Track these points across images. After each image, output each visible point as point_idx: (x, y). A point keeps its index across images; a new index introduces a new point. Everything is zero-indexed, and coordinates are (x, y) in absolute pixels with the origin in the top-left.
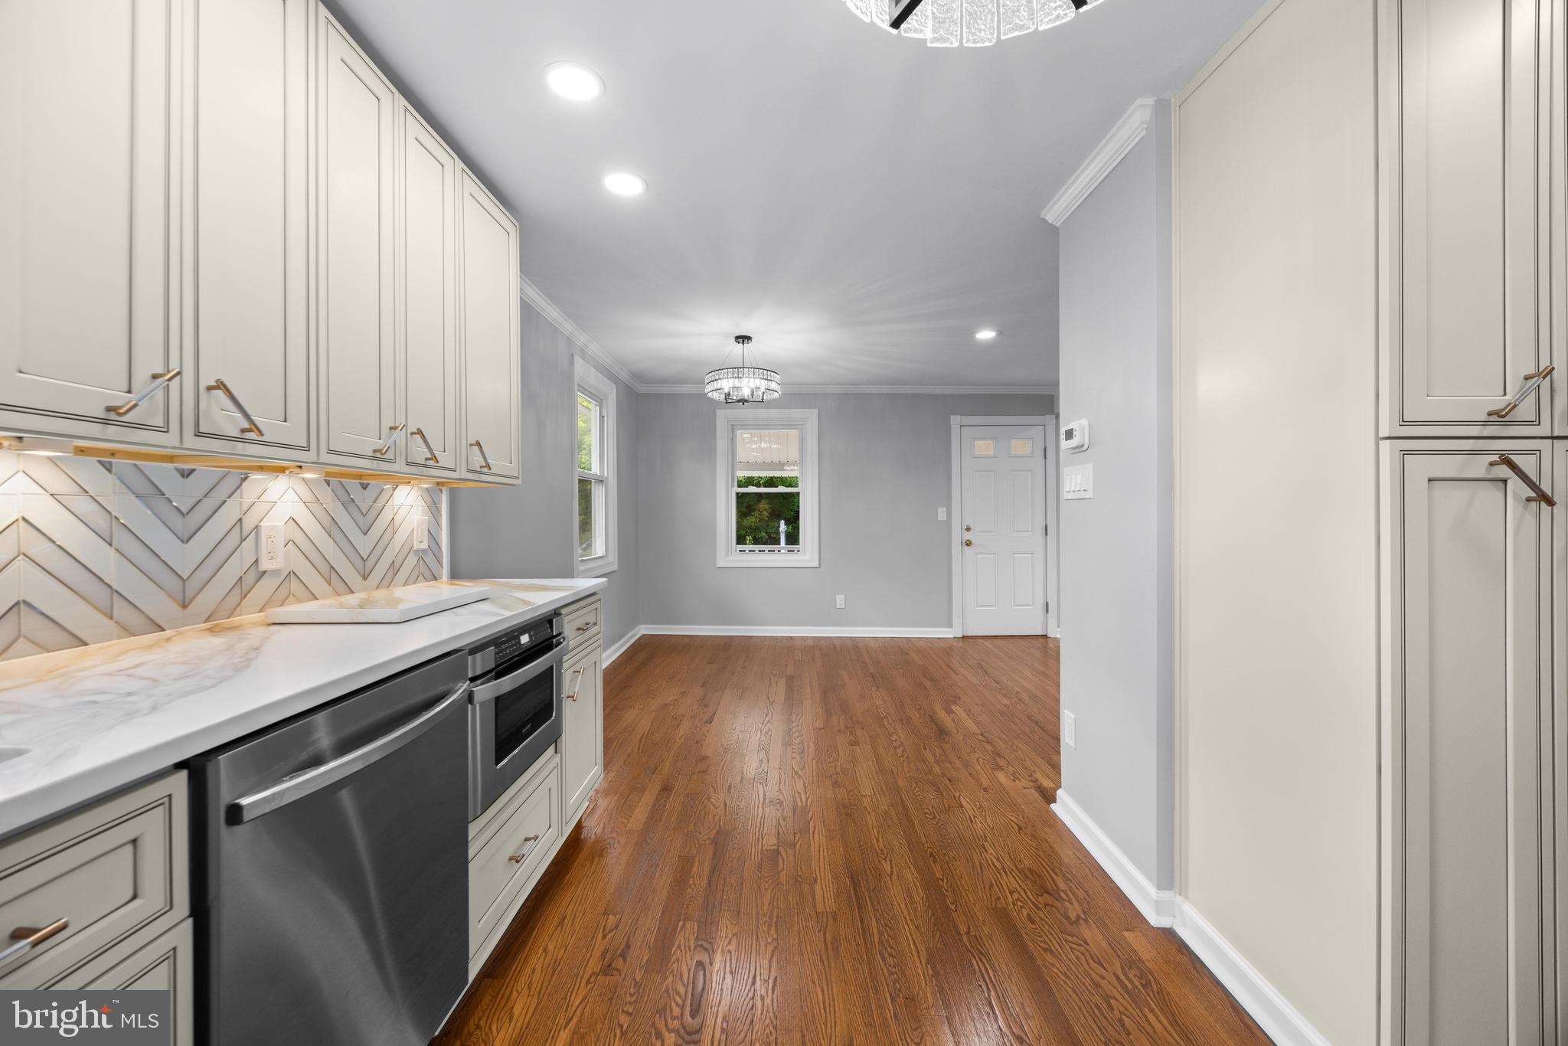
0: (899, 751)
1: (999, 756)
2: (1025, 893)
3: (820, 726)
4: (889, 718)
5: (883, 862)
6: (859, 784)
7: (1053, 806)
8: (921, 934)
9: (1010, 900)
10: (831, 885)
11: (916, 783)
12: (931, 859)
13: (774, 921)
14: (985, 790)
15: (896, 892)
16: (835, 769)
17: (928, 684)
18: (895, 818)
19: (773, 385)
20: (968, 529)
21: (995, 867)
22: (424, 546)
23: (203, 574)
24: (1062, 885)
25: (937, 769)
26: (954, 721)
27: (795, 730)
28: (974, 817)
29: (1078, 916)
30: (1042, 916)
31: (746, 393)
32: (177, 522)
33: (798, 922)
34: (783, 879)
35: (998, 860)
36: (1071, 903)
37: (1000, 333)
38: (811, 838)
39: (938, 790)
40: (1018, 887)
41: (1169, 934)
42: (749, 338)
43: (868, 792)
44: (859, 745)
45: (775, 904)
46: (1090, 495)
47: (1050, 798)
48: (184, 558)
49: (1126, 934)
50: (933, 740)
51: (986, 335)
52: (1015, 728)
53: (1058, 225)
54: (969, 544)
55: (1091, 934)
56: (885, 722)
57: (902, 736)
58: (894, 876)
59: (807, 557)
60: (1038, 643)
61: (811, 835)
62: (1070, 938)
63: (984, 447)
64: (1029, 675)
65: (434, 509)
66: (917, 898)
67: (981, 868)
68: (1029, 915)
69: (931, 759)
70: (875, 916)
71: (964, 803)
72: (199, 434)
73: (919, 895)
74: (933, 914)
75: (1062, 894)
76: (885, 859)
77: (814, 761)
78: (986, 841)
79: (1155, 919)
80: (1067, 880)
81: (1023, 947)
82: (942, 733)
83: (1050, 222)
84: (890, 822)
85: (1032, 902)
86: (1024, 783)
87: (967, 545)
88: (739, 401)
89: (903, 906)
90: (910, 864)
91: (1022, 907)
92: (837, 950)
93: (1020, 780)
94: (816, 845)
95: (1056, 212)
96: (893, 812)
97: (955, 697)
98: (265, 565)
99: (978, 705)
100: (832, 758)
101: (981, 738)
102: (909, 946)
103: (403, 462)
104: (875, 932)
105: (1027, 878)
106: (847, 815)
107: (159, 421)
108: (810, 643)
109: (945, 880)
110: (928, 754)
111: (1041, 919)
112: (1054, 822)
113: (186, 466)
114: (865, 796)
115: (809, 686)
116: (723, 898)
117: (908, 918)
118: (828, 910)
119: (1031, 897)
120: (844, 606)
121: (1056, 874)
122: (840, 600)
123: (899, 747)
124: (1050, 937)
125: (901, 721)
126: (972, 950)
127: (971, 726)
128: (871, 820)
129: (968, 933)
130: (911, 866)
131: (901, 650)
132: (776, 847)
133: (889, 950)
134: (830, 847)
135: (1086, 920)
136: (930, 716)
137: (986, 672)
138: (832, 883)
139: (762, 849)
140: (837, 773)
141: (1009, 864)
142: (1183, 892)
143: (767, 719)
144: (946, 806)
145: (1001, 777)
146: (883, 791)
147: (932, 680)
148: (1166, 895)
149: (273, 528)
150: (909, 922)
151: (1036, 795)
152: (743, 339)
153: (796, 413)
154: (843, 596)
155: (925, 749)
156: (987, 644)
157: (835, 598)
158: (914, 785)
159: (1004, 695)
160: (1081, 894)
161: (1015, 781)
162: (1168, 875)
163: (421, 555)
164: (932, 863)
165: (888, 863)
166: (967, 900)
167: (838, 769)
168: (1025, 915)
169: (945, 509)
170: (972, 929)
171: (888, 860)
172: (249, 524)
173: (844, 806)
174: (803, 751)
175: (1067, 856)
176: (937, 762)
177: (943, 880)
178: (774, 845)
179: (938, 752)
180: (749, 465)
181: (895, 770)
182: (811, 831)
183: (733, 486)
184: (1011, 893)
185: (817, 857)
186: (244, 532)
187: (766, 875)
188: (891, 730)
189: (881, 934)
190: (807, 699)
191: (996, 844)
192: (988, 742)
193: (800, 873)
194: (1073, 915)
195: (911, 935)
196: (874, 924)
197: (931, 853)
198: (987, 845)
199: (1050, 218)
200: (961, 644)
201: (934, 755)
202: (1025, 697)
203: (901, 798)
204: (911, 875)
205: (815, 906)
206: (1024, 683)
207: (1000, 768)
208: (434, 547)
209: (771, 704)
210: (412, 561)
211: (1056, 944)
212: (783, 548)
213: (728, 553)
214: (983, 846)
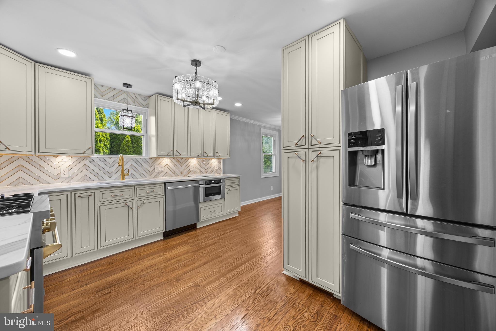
22: (217, 168)
23: (184, 170)
32: (181, 164)
48: (182, 168)
65: (220, 162)
72: (175, 156)
98: (191, 170)
103: (203, 156)
107: (172, 155)
113: (182, 158)
149: (192, 165)
163: (217, 170)
172: (189, 165)
186: (188, 166)
208: (219, 168)
210: (215, 171)
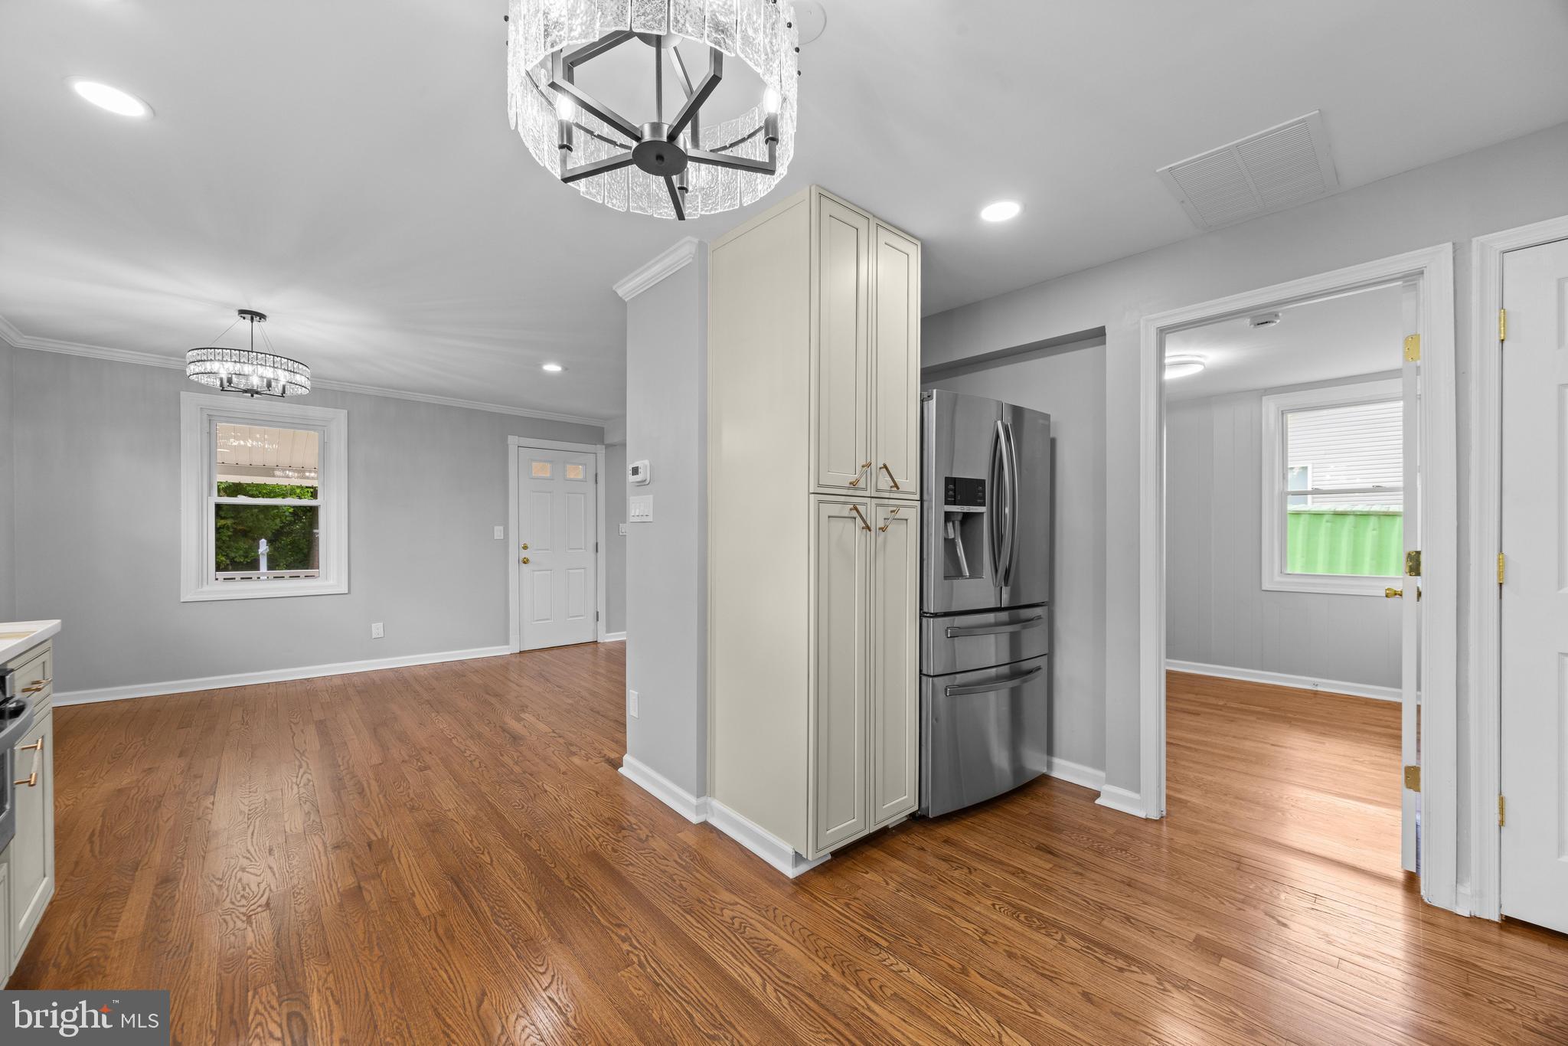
0: (476, 764)
1: (571, 745)
2: (608, 834)
3: (378, 762)
4: (458, 738)
5: (482, 856)
6: (439, 802)
7: (620, 770)
8: (529, 894)
9: (597, 843)
10: (431, 892)
11: (499, 785)
12: (527, 838)
13: (375, 943)
14: (564, 773)
15: (500, 875)
16: (408, 796)
17: (493, 700)
18: (485, 819)
19: (299, 378)
20: (525, 548)
21: (581, 825)
24: (633, 820)
25: (517, 769)
26: (525, 727)
27: (344, 773)
28: (559, 796)
29: (647, 836)
30: (623, 845)
31: (255, 382)
33: (403, 933)
34: (374, 906)
35: (583, 820)
36: (641, 830)
37: (565, 369)
38: (398, 863)
39: (522, 785)
40: (601, 833)
41: (705, 825)
42: (262, 316)
43: (451, 806)
44: (430, 768)
45: (371, 929)
46: (650, 519)
47: (617, 764)
49: (679, 835)
50: (508, 746)
51: (552, 368)
52: (581, 721)
53: (626, 300)
54: (526, 561)
55: (658, 844)
56: (454, 741)
57: (476, 750)
58: (495, 862)
59: (331, 582)
60: (589, 649)
61: (397, 861)
62: (641, 852)
63: (541, 470)
64: (586, 676)
66: (519, 871)
67: (571, 830)
68: (613, 848)
69: (510, 763)
70: (484, 898)
71: (548, 788)
73: (521, 868)
74: (536, 876)
75: (634, 826)
76: (483, 853)
77: (380, 796)
78: (572, 810)
79: (694, 819)
80: (636, 816)
81: (612, 869)
82: (515, 738)
83: (620, 295)
84: (480, 823)
85: (614, 839)
86: (596, 760)
87: (525, 563)
88: (246, 391)
89: (508, 881)
90: (507, 849)
91: (606, 845)
92: (451, 938)
93: (592, 759)
94: (405, 866)
95: (626, 289)
96: (482, 814)
97: (522, 706)
99: (545, 709)
100: (402, 788)
101: (554, 735)
102: (520, 906)
104: (487, 909)
105: (608, 824)
106: (433, 831)
108: (339, 682)
109: (542, 850)
110: (506, 759)
111: (623, 847)
112: (622, 780)
114: (450, 810)
115: (350, 726)
116: (301, 950)
117: (514, 888)
118: (434, 911)
119: (612, 836)
120: (382, 636)
121: (628, 815)
122: (377, 629)
123: (475, 760)
124: (630, 856)
125: (472, 737)
126: (574, 887)
127: (542, 727)
128: (461, 827)
129: (568, 878)
130: (510, 850)
131: (457, 674)
132: (356, 884)
133: (503, 916)
134: (421, 863)
135: (653, 837)
136: (500, 727)
137: (547, 680)
138: (433, 890)
139: (338, 892)
140: (412, 799)
141: (592, 819)
142: (712, 795)
143: (302, 771)
144: (532, 795)
145: (576, 760)
146: (467, 801)
147: (496, 695)
148: (702, 799)
150: (516, 890)
151: (607, 766)
152: (255, 315)
153: (315, 412)
154: (381, 624)
155: (502, 755)
156: (545, 655)
157: (371, 626)
158: (498, 787)
159: (567, 696)
160: (647, 821)
161: (587, 760)
162: (703, 788)
164: (528, 841)
165: (487, 855)
166: (563, 856)
167: (412, 795)
168: (610, 849)
169: (502, 528)
170: (571, 873)
171: (486, 853)
173: (429, 825)
174: (363, 790)
175: (633, 799)
176: (516, 763)
177: (540, 850)
178: (353, 883)
179: (515, 755)
180: (237, 468)
181: (475, 780)
182: (396, 857)
183: (210, 494)
184: (597, 839)
185: (409, 877)
187: (351, 911)
188: (463, 748)
189: (492, 908)
190: (353, 739)
191: (580, 810)
192: (560, 737)
193: (393, 896)
194: (643, 837)
195: (521, 898)
196: (484, 904)
197: (526, 835)
198: (572, 813)
199: (620, 293)
200: (518, 659)
201: (512, 758)
202: (585, 694)
203: (488, 801)
204: (511, 856)
205: (418, 914)
206: (583, 683)
207: (574, 754)
209: (302, 754)
211: (635, 860)
212: (264, 574)
213: (201, 581)
214: (570, 815)
